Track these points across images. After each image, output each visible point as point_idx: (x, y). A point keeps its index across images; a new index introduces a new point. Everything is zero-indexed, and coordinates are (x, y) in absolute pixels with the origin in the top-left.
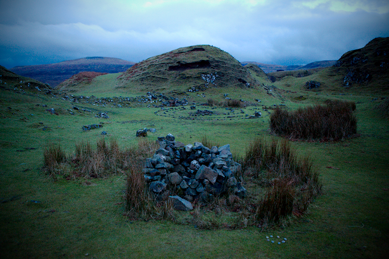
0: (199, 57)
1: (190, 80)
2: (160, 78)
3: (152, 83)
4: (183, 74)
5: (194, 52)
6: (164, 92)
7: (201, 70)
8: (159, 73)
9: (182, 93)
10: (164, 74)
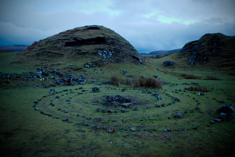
0: (94, 34)
1: (87, 55)
2: (56, 53)
3: (47, 58)
4: (79, 50)
5: (89, 30)
6: (59, 67)
7: (97, 46)
8: (55, 48)
9: (78, 69)
10: (60, 49)
